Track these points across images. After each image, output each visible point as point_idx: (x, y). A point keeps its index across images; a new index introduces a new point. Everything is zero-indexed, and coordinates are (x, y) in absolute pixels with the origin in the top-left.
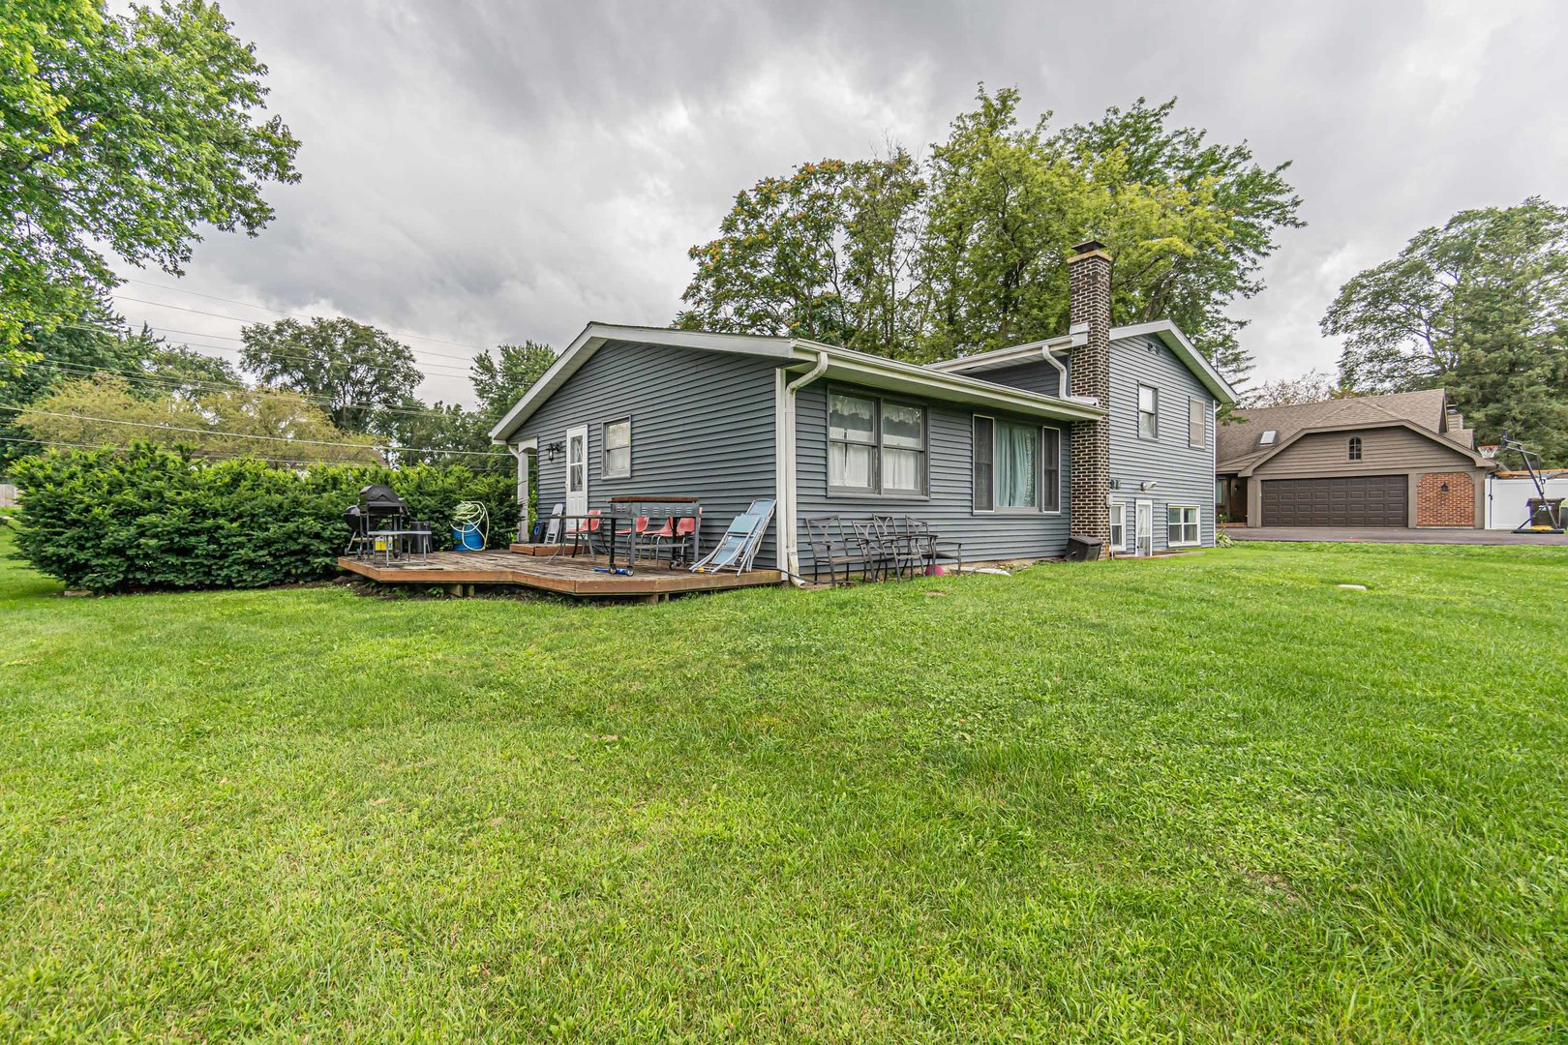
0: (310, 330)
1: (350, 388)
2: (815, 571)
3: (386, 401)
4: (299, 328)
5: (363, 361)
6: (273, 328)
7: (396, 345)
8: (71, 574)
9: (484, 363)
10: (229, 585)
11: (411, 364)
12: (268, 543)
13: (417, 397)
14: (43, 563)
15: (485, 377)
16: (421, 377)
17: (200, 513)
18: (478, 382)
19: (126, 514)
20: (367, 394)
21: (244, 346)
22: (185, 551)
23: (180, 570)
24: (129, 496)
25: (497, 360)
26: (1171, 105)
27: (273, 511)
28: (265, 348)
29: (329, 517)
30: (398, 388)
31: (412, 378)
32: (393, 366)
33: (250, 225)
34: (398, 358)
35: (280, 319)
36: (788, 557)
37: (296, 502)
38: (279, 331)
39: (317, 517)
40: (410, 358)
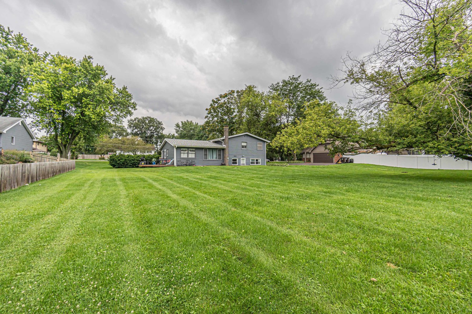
0: (141, 120)
1: (149, 132)
2: (178, 165)
3: (157, 134)
4: (139, 119)
5: (152, 126)
6: (134, 119)
7: (159, 122)
8: (114, 166)
9: (178, 126)
10: (128, 167)
11: (162, 126)
12: (132, 163)
13: (163, 133)
14: (112, 165)
15: (178, 129)
16: (164, 129)
17: (125, 160)
18: (176, 130)
19: (119, 160)
20: (153, 133)
21: (128, 124)
22: (124, 164)
23: (123, 166)
24: (119, 158)
25: (181, 125)
26: (300, 76)
27: (132, 160)
28: (132, 124)
29: (138, 160)
30: (159, 131)
31: (162, 129)
32: (158, 125)
33: (130, 115)
34: (160, 124)
35: (135, 117)
36: (175, 164)
37: (135, 159)
38: (135, 120)
39: (137, 160)
40: (162, 124)
